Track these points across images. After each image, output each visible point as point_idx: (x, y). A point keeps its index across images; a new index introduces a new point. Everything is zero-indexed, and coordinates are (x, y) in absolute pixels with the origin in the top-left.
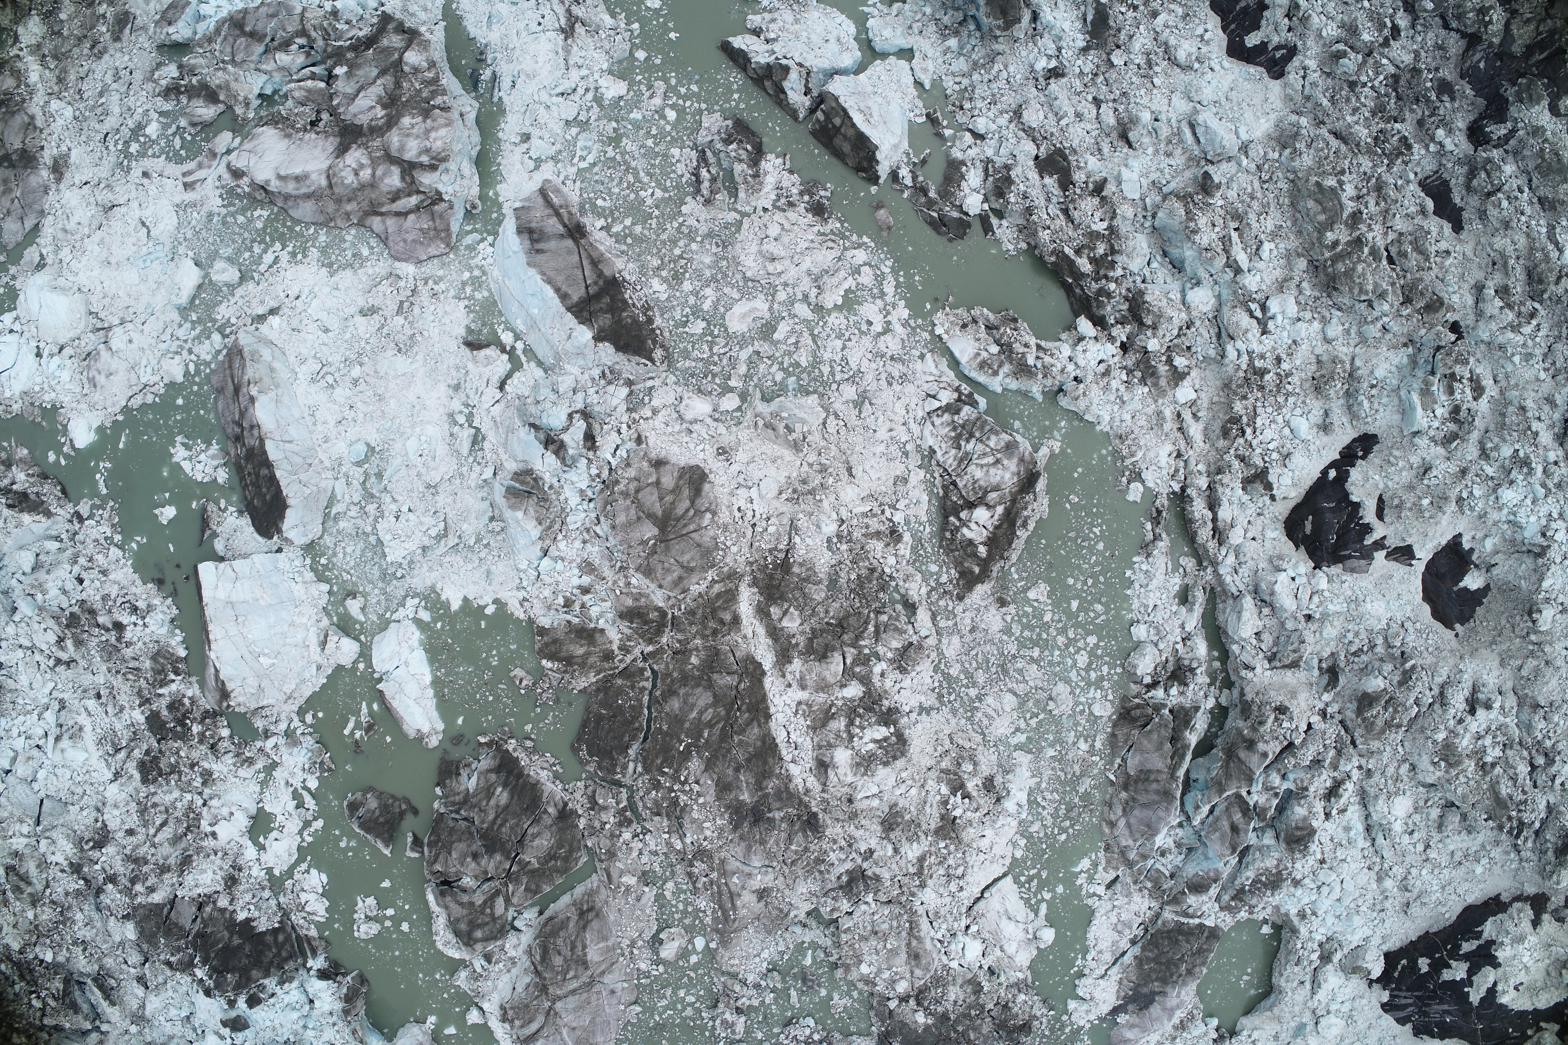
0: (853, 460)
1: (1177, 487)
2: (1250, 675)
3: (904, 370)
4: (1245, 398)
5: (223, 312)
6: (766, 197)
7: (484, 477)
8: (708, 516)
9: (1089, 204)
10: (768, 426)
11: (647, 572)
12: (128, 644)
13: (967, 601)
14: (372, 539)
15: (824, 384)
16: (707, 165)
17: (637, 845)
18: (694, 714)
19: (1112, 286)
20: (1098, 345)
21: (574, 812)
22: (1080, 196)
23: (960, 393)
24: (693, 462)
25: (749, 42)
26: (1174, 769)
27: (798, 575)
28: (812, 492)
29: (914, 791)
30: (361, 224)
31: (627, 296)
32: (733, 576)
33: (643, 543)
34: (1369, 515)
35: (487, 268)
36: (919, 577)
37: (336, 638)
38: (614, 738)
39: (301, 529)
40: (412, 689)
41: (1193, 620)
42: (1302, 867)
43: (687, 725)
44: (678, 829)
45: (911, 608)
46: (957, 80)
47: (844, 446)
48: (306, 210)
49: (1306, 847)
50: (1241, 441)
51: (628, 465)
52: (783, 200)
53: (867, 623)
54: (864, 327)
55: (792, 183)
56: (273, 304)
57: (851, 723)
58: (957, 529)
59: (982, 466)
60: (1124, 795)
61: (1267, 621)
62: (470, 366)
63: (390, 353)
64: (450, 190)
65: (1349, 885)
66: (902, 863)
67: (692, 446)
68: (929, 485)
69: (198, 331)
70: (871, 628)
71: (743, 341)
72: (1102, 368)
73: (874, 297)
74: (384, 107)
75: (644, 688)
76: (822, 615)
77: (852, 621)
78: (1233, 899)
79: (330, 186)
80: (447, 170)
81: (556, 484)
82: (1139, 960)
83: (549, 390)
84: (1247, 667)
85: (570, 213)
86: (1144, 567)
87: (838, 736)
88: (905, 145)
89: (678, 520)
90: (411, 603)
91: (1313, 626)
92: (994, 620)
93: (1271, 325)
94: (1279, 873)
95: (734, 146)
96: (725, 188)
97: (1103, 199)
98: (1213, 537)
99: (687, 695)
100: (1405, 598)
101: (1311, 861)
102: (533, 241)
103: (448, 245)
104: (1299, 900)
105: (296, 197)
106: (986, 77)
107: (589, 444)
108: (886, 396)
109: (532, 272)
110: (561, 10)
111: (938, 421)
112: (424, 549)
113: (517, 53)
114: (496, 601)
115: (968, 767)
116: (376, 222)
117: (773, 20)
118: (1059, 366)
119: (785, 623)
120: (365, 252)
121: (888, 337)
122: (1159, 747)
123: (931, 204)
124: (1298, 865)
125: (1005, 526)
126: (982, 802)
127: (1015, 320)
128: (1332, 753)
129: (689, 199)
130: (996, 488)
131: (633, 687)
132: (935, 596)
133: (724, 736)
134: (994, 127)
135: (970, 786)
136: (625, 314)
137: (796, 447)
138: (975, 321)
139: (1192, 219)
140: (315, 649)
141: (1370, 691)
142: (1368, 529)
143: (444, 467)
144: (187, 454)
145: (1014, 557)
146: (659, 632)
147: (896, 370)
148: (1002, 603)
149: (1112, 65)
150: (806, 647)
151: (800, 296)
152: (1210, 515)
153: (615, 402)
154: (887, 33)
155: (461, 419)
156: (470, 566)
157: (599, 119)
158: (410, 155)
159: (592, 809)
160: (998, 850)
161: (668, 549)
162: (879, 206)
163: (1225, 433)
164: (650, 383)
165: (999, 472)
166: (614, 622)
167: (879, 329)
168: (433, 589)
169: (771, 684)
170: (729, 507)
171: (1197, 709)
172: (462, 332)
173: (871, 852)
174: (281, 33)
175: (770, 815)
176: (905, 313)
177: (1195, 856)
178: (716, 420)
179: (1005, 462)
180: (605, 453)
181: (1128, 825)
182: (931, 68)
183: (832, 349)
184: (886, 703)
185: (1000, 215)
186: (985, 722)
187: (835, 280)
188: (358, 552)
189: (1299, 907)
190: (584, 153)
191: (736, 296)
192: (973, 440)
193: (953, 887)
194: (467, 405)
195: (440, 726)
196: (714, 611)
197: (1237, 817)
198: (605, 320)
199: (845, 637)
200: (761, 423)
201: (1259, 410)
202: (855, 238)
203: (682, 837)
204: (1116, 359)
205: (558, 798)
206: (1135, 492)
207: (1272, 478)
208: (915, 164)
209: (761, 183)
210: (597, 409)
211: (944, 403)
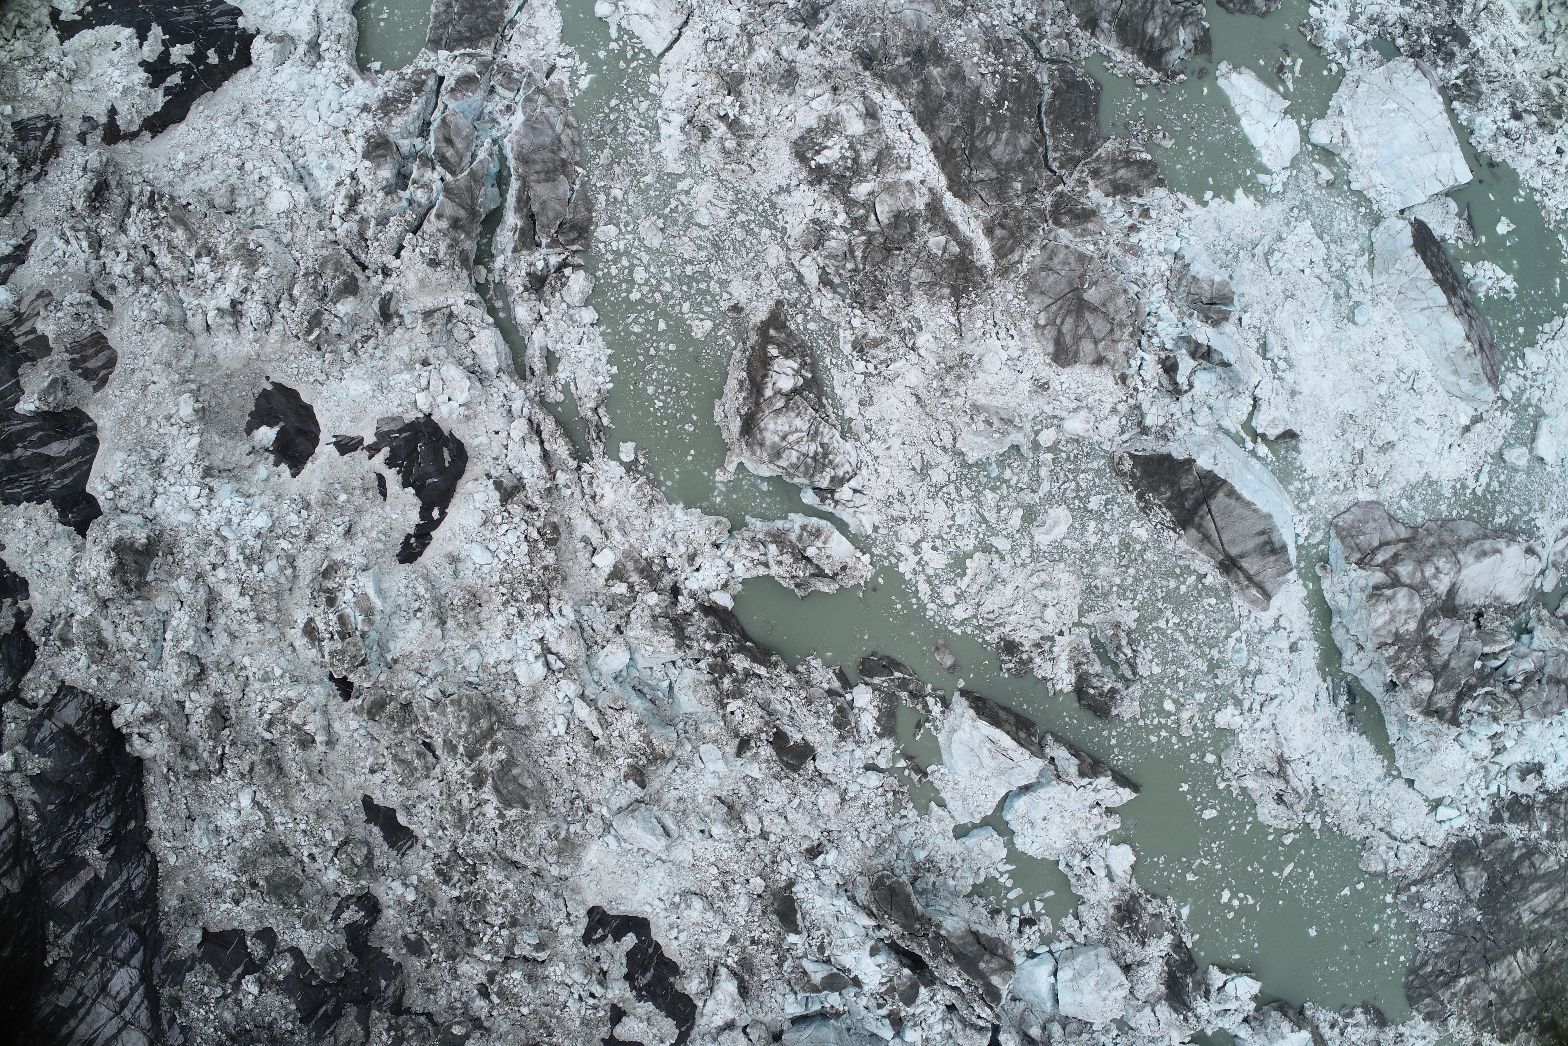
0: (917, 410)
1: (586, 467)
2: (468, 296)
3: (890, 511)
4: (546, 568)
5: (1507, 420)
6: (1062, 647)
7: (1248, 315)
8: (1042, 322)
9: (751, 724)
10: (1009, 422)
11: (1082, 258)
12: (1504, 102)
13: (771, 302)
14: (1327, 238)
15: (962, 477)
16: (1127, 661)
17: (1019, 10)
18: (1004, 136)
19: (708, 646)
20: (706, 584)
21: (1084, 28)
22: (761, 731)
23: (833, 499)
24: (1069, 370)
25: (1117, 797)
26: (525, 186)
27: (942, 287)
28: (949, 369)
29: (776, 111)
30: (1415, 529)
31: (1169, 514)
32: (1003, 272)
33: (1094, 283)
34: (392, 477)
35: (1297, 512)
36: (825, 313)
37: (1335, 141)
38: (1069, 101)
39: (1392, 232)
40: (1257, 110)
41: (537, 340)
42: (366, 124)
43: (1007, 125)
44: (988, 30)
45: (825, 281)
46: (905, 821)
47: (930, 421)
48: (1467, 530)
49: (368, 141)
50: (539, 524)
51: (1126, 354)
52: (1046, 647)
53: (864, 258)
54: (939, 543)
55: (1042, 668)
56: (1469, 435)
57: (855, 160)
58: (802, 366)
59: (797, 431)
60: (564, 155)
61: (465, 352)
62: (1287, 416)
63: (1360, 412)
64: (1353, 574)
65: (312, 115)
66: (767, 43)
67: (1073, 386)
68: (838, 405)
69: (1524, 398)
70: (859, 254)
71: (1049, 500)
72: (699, 560)
73: (936, 575)
74: (1431, 638)
75: (1056, 150)
76: (908, 256)
77: (878, 257)
78: (424, 82)
79: (1455, 554)
80: (1362, 590)
81: (1186, 320)
82: (502, 5)
83: (1216, 406)
84: (472, 303)
85: (1238, 583)
86: (600, 379)
87: (865, 145)
88: (941, 738)
89: (1069, 312)
90: (1279, 188)
91: (420, 355)
92: (740, 291)
93: (538, 648)
94: (386, 114)
95: (1106, 688)
96: (1103, 646)
97: (737, 735)
98: (538, 426)
99: (1015, 153)
100: (332, 403)
101: (359, 130)
102: (1269, 542)
103: (1336, 526)
104: (356, 94)
105: (1477, 539)
106: (879, 830)
107: (1169, 363)
108: (902, 480)
109: (1265, 510)
110: (1294, 782)
111: (847, 468)
112: (1280, 239)
113: (1321, 730)
114: (1205, 204)
115: (730, 144)
116: (1404, 533)
117: (1097, 828)
118: (743, 551)
119: (943, 239)
120: (1404, 503)
121: (914, 539)
122: (544, 205)
123: (903, 685)
124: (370, 124)
125: (759, 378)
126: (707, 115)
127: (798, 585)
128: (369, 234)
129: (1134, 626)
130: (778, 412)
131: (1065, 150)
132: (804, 299)
133: (970, 123)
134: (861, 780)
135: (722, 128)
136: (1168, 494)
137: (977, 408)
138: (834, 577)
139: (645, 736)
140: (1349, 129)
141: (351, 298)
142: (390, 462)
143: (1284, 316)
144: (1503, 284)
145: (737, 354)
146: (1056, 205)
147: (898, 509)
148: (736, 309)
149: (760, 875)
150: (916, 223)
151: (1008, 557)
152: (547, 446)
153: (1154, 410)
154: (987, 846)
155: (1281, 364)
156: (1237, 231)
157: (1233, 684)
158: (1403, 592)
159: (1068, 35)
160: (676, 76)
161: (1070, 283)
162: (953, 667)
163: (555, 528)
164: (1126, 437)
165: (780, 428)
166: (1098, 205)
167: (924, 545)
168: (1263, 205)
169: (940, 181)
170: (1023, 336)
171: (515, 250)
172: (1303, 447)
173: (802, 46)
174: (1535, 687)
175: (908, 59)
176: (902, 567)
177: (475, 114)
178: (1055, 417)
179: (777, 439)
180: (1150, 359)
181: (552, 127)
182: (934, 825)
183: (965, 513)
184: (825, 187)
185: (831, 693)
186: (722, 193)
187: (980, 580)
188: (1335, 224)
189: (354, 88)
190: (1238, 646)
191: (1067, 542)
192: (811, 454)
193: (715, 30)
194: (1280, 379)
195: (1221, 82)
196: (1012, 235)
197: (449, 153)
198: (1187, 482)
199: (881, 240)
200: (1017, 422)
201: (527, 560)
202: (969, 630)
203: (981, 25)
204: (683, 576)
205: (1102, 38)
206: (627, 451)
207: (496, 496)
208: (928, 720)
209: (1071, 658)
210: (1167, 400)
211: (846, 485)
